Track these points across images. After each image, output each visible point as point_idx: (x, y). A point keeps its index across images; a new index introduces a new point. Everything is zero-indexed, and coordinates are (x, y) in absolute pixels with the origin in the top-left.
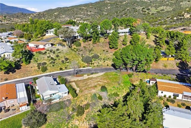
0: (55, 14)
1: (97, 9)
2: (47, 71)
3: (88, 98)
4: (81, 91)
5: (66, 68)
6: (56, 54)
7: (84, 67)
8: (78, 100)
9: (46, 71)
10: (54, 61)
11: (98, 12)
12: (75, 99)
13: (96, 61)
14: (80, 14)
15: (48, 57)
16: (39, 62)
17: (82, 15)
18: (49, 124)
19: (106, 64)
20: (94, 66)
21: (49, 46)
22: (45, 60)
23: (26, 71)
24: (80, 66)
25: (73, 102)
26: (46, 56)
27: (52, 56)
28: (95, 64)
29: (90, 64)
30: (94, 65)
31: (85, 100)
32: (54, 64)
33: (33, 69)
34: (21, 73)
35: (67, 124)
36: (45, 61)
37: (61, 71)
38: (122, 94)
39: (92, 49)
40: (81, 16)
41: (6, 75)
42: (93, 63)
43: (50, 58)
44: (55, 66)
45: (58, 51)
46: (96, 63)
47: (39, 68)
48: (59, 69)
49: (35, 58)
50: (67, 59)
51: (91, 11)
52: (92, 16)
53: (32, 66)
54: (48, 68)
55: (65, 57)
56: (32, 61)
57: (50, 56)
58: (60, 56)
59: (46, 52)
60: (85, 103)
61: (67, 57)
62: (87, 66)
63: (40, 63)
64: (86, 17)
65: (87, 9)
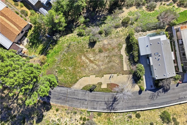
3: (115, 33)
4: (119, 46)
5: (130, 117)
19: (59, 112)
20: (81, 113)
29: (88, 120)
30: (80, 116)
31: (119, 31)
46: (76, 120)
47: (174, 119)
60: (118, 29)
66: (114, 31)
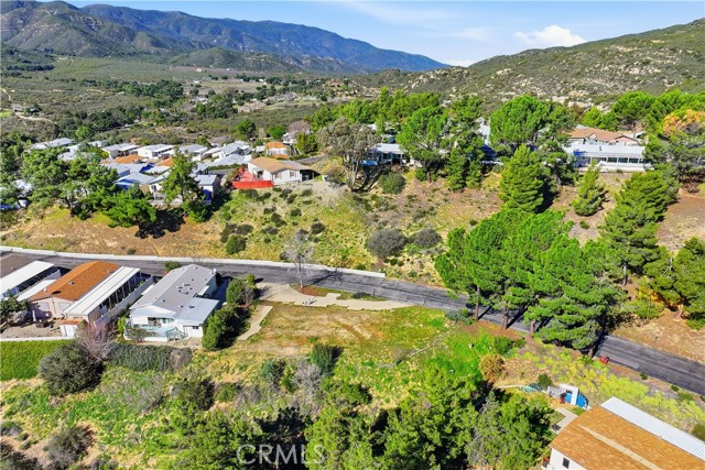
0: (499, 72)
1: (685, 51)
2: (242, 253)
4: (255, 339)
6: (294, 206)
7: (361, 268)
8: (216, 361)
9: (237, 251)
10: (278, 226)
11: (679, 68)
12: (211, 354)
13: (415, 256)
14: (597, 74)
15: (266, 211)
16: (232, 222)
17: (603, 78)
18: (99, 397)
20: (400, 273)
21: (293, 178)
22: (253, 220)
23: (189, 240)
24: (351, 262)
25: (197, 360)
26: (263, 208)
27: (279, 211)
28: (407, 268)
29: (387, 261)
30: (403, 268)
31: (237, 371)
32: (271, 237)
33: (208, 238)
34: (174, 241)
35: (141, 417)
36: (251, 223)
37: (281, 264)
38: (388, 401)
39: (432, 209)
40: (596, 82)
41: (138, 239)
42: (400, 259)
43: (270, 215)
44: (271, 244)
45: (306, 199)
46: (412, 263)
47: (224, 240)
48: (278, 254)
49: (228, 208)
50: (318, 228)
51: (647, 63)
52: (644, 84)
53: (208, 230)
54: (251, 245)
55: (316, 220)
56: (217, 213)
57: (274, 209)
58: (303, 214)
59: (268, 196)
61: (322, 222)
62: (373, 267)
63: (233, 226)
64: (616, 87)
65: (631, 52)
66: (247, 378)
